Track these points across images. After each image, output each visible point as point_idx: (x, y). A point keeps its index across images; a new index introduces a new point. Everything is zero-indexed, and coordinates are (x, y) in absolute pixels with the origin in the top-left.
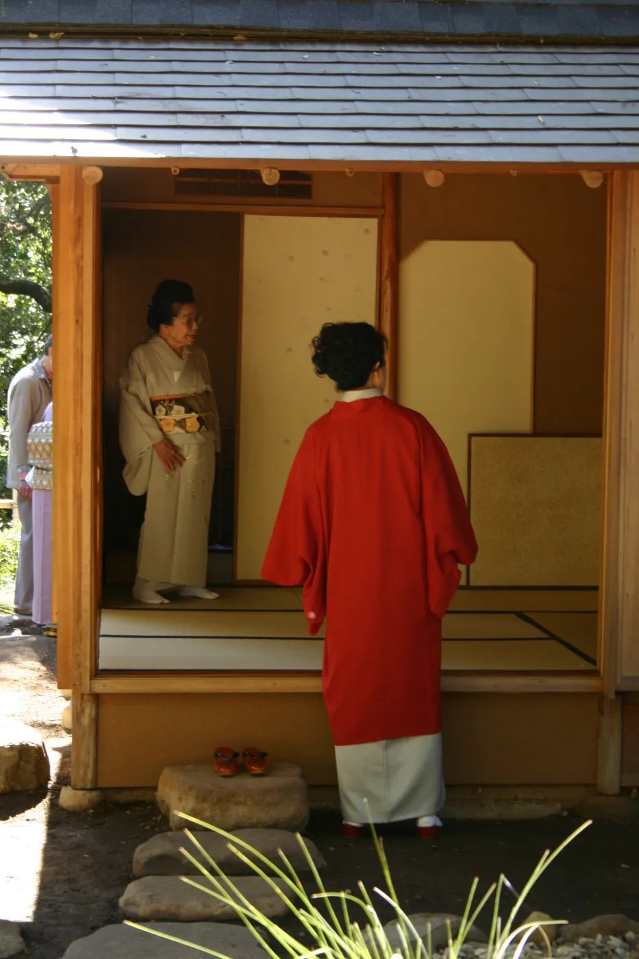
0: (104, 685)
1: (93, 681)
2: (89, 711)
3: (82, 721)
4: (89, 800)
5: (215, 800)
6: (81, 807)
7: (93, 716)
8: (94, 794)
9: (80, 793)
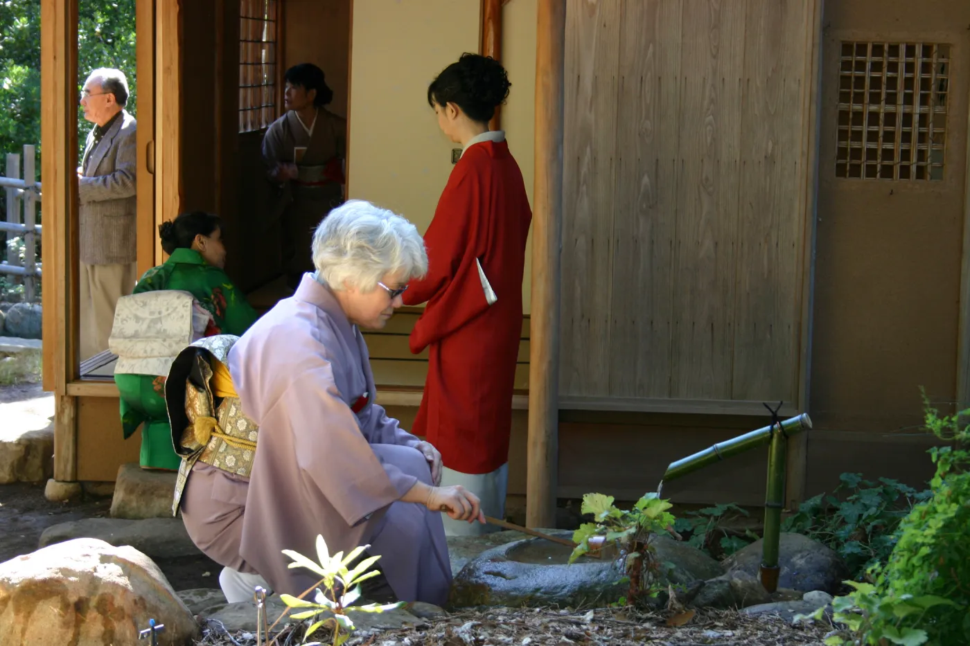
0: (79, 389)
1: (68, 385)
2: (69, 412)
3: (62, 420)
4: (66, 491)
5: (140, 493)
6: (58, 497)
7: (72, 416)
8: (71, 486)
9: (59, 484)
